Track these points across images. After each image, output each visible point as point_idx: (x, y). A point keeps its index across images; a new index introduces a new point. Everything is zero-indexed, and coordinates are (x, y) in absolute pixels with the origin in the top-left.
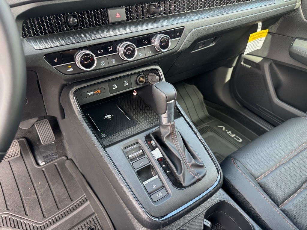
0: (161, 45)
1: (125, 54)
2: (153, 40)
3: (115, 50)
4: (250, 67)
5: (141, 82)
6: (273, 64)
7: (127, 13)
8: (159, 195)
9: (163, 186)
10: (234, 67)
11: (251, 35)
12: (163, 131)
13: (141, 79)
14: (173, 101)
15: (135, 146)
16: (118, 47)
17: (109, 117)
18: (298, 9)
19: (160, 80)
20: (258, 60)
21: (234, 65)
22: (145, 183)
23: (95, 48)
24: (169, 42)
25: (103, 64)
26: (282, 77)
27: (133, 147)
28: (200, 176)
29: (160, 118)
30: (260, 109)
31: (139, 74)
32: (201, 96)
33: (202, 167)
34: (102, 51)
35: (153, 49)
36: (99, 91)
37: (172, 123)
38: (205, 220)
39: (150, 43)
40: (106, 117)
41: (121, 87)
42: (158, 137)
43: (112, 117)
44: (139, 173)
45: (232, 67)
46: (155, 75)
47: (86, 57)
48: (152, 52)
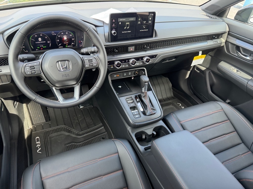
0: (146, 61)
1: (132, 63)
2: (143, 58)
3: (128, 62)
4: (199, 72)
5: (136, 74)
6: (211, 72)
7: (135, 48)
8: (137, 116)
9: (139, 114)
10: (191, 71)
11: (195, 57)
12: (142, 94)
13: (137, 72)
14: (147, 83)
15: (130, 99)
16: (130, 60)
17: (120, 87)
18: (223, 46)
19: (145, 74)
20: (203, 68)
21: (191, 69)
22: (132, 112)
23: (122, 61)
24: (150, 60)
25: (123, 66)
26: (215, 80)
27: (129, 99)
28: (154, 113)
29: (142, 89)
30: (202, 96)
31: (136, 70)
32: (171, 85)
33: (155, 110)
34: (124, 62)
35: (143, 62)
36: (118, 76)
37: (146, 92)
38: (154, 131)
39: (142, 59)
40: (119, 87)
41: (128, 75)
42: (140, 97)
43: (122, 87)
44: (131, 108)
45: (189, 70)
46: (143, 72)
47: (118, 64)
48: (142, 63)
